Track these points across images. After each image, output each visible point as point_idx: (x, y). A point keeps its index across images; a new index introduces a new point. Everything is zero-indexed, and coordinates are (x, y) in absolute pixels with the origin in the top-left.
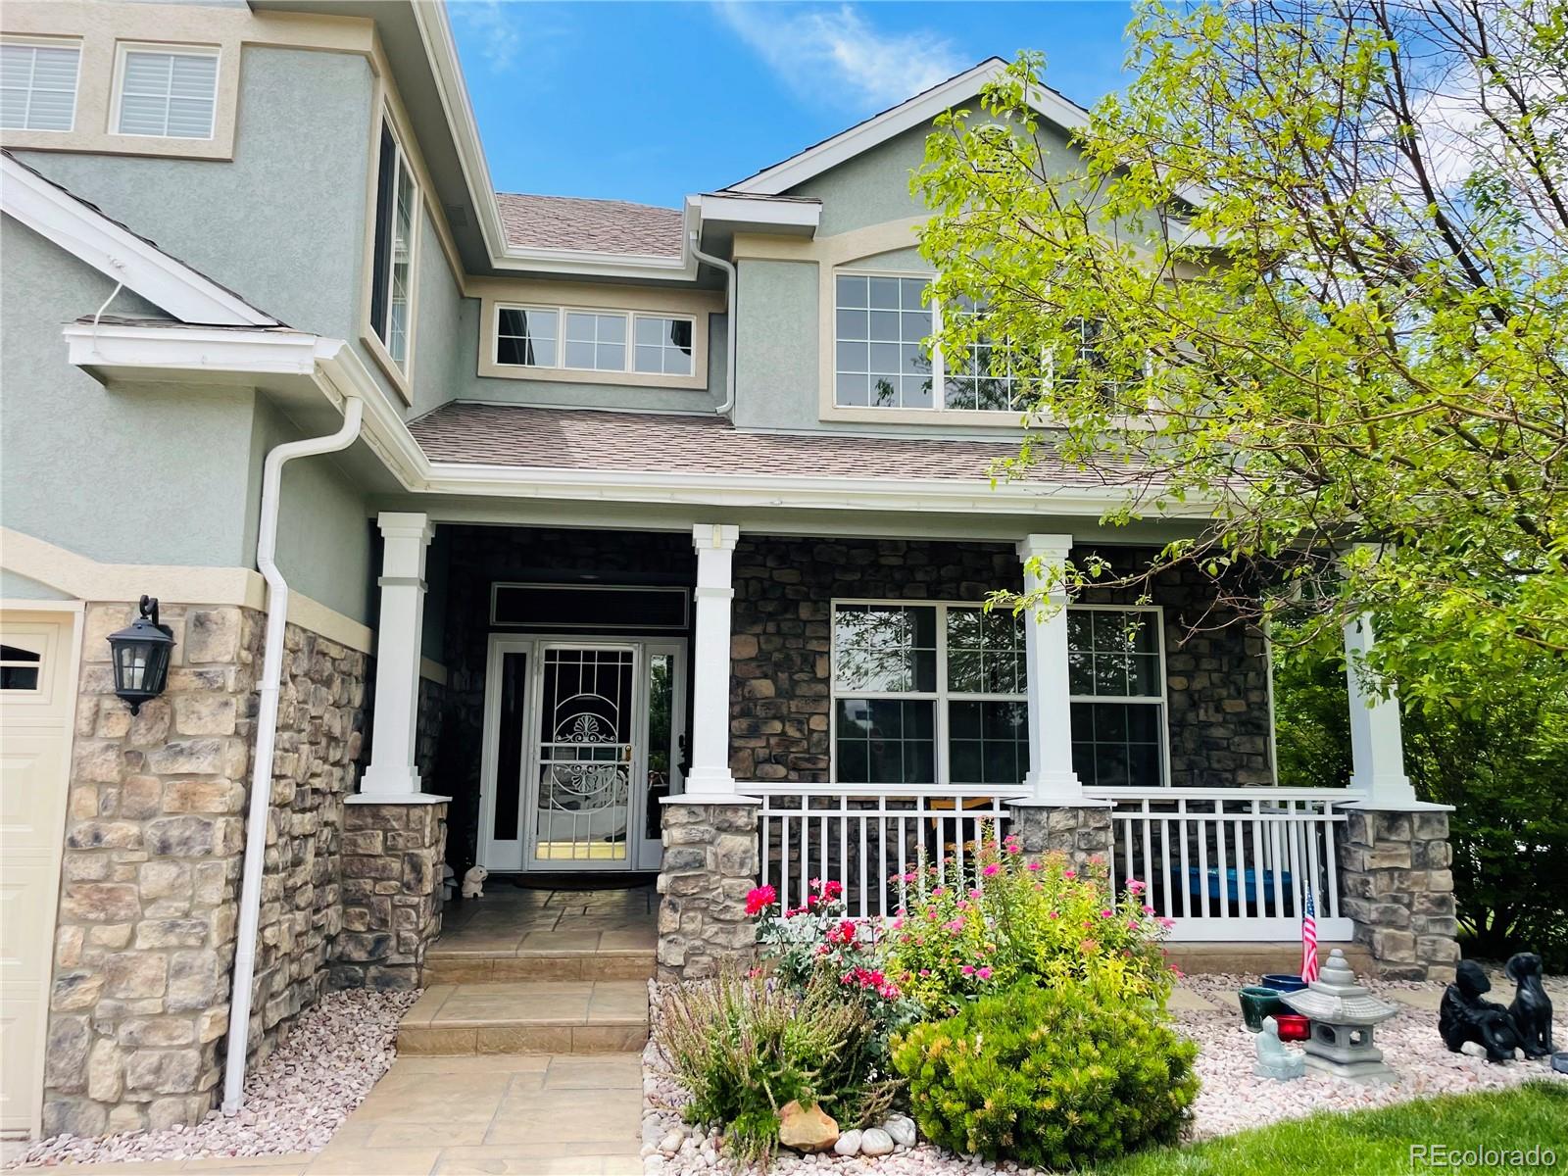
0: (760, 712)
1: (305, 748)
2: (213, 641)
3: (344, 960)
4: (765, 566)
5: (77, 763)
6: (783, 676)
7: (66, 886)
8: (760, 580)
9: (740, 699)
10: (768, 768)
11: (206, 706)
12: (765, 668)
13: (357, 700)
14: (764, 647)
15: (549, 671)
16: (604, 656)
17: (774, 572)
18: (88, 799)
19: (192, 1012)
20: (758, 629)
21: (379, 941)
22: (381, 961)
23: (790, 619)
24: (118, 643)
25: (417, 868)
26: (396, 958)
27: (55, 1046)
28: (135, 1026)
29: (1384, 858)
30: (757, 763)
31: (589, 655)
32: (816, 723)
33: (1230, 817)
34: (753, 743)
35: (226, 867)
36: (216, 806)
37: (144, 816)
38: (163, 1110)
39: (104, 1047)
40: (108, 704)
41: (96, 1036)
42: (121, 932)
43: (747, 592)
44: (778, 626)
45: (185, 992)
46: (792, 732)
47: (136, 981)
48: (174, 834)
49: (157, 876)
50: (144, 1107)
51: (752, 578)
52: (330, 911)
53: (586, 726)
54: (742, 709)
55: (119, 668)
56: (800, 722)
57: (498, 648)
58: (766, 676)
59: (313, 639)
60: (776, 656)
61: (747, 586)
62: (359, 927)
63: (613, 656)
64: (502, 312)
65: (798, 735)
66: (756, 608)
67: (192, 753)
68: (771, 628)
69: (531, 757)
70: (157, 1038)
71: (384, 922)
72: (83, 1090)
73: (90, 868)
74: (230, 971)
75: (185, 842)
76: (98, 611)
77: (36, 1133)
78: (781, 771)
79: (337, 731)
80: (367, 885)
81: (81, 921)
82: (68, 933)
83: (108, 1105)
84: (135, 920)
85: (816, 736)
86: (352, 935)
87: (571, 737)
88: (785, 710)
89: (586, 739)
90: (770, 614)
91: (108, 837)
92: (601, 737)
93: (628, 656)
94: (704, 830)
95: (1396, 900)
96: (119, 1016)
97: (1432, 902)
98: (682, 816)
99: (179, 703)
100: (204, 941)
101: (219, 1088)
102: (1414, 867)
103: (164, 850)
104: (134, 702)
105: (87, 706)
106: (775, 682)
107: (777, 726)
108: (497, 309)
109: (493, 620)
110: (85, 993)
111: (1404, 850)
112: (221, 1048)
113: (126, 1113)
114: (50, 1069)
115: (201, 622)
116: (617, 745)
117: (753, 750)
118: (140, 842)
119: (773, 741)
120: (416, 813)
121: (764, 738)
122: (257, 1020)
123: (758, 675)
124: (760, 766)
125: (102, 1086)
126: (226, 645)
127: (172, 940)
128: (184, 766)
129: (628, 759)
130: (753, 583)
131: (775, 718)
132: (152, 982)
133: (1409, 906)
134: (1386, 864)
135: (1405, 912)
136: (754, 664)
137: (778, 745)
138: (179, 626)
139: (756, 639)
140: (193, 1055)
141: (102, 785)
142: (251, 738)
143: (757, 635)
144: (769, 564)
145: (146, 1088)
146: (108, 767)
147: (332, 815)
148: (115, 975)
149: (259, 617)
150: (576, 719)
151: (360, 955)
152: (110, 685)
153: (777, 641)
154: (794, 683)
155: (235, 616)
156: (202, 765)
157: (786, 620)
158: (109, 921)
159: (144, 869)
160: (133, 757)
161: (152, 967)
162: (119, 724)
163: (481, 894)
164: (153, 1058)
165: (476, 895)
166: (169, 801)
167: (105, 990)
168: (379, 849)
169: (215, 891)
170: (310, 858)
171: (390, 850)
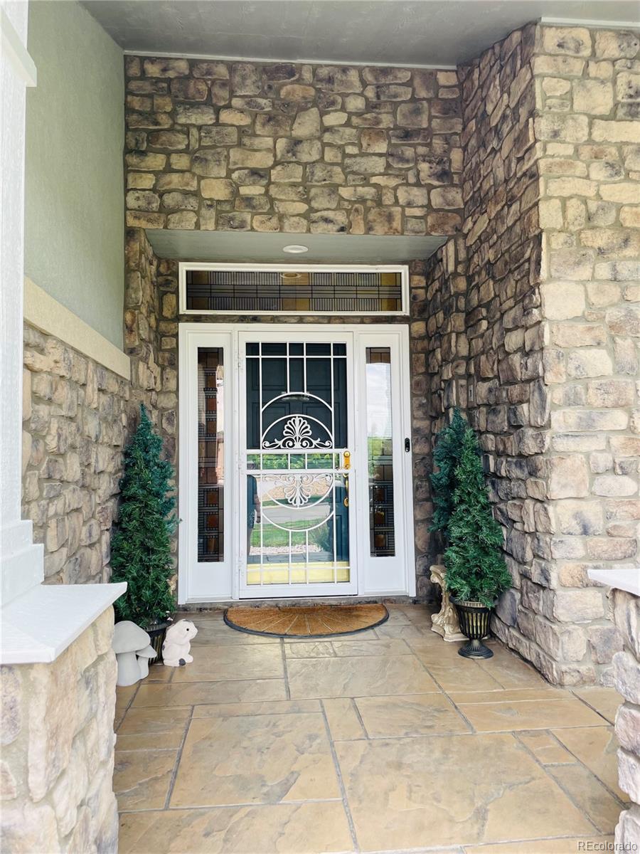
0: (595, 398)
4: (587, 177)
8: (585, 201)
9: (564, 379)
12: (597, 332)
14: (593, 299)
15: (252, 365)
16: (313, 348)
17: (602, 187)
20: (585, 272)
23: (630, 258)
31: (297, 348)
43: (565, 218)
44: (614, 268)
51: (571, 197)
53: (297, 429)
54: (566, 395)
60: (614, 314)
61: (564, 209)
63: (324, 348)
66: (579, 240)
68: (604, 271)
69: (236, 466)
87: (280, 443)
89: (298, 444)
90: (601, 251)
92: (315, 442)
93: (341, 348)
106: (613, 352)
109: (183, 309)
116: (335, 451)
117: (588, 455)
119: (616, 441)
121: (602, 438)
123: (588, 341)
124: (600, 479)
129: (347, 467)
130: (573, 203)
131: (616, 406)
136: (581, 326)
137: (624, 446)
139: (582, 288)
143: (583, 283)
144: (593, 175)
150: (285, 421)
153: (614, 291)
157: (625, 258)
163: (189, 659)
165: (182, 662)
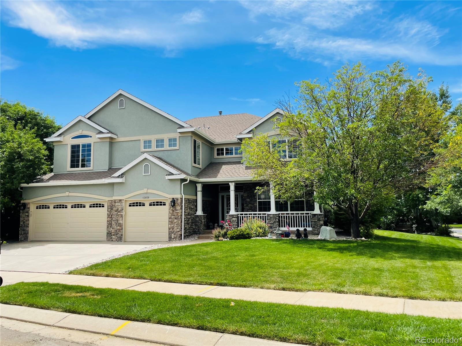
0: (248, 203)
1: (188, 210)
2: (178, 201)
3: (195, 231)
5: (169, 211)
6: (251, 198)
7: (169, 221)
10: (249, 210)
11: (178, 206)
13: (195, 204)
14: (248, 195)
15: (227, 198)
18: (170, 214)
19: (179, 232)
21: (199, 229)
22: (199, 231)
24: (171, 202)
25: (202, 222)
26: (200, 231)
27: (169, 234)
28: (175, 232)
29: (313, 220)
30: (248, 210)
32: (255, 204)
33: (291, 215)
34: (247, 207)
35: (181, 220)
36: (179, 215)
37: (174, 216)
38: (177, 239)
39: (173, 234)
40: (171, 207)
41: (172, 233)
42: (173, 225)
45: (178, 230)
46: (252, 206)
47: (175, 229)
48: (176, 217)
49: (176, 221)
50: (176, 239)
52: (194, 226)
54: (246, 203)
55: (171, 204)
56: (253, 204)
57: (220, 195)
58: (248, 198)
59: (188, 199)
60: (250, 196)
62: (197, 228)
64: (217, 149)
65: (253, 206)
66: (247, 189)
67: (177, 210)
68: (249, 192)
69: (225, 210)
70: (176, 234)
71: (199, 227)
72: (171, 238)
73: (171, 220)
74: (182, 229)
75: (177, 218)
76: (170, 199)
77: (168, 241)
78: (251, 211)
79: (193, 208)
80: (197, 223)
81: (170, 224)
82: (170, 225)
83: (173, 239)
84: (174, 224)
85: (255, 206)
86: (196, 229)
88: (251, 203)
90: (249, 190)
91: (172, 217)
94: (231, 218)
95: (315, 225)
96: (174, 232)
97: (320, 225)
98: (228, 216)
99: (176, 206)
100: (179, 226)
101: (182, 238)
102: (317, 221)
103: (176, 218)
104: (173, 206)
105: (169, 207)
107: (250, 205)
108: (216, 148)
109: (219, 191)
110: (171, 230)
111: (316, 219)
112: (181, 235)
113: (174, 239)
114: (169, 236)
115: (177, 199)
118: (174, 218)
119: (250, 207)
120: (201, 216)
122: (185, 234)
125: (173, 237)
126: (179, 201)
127: (177, 226)
128: (177, 212)
132: (176, 229)
133: (317, 226)
134: (314, 221)
135: (316, 226)
138: (176, 200)
140: (179, 235)
141: (171, 213)
142: (182, 209)
143: (247, 193)
145: (176, 237)
146: (171, 212)
147: (193, 216)
148: (173, 229)
149: (182, 199)
151: (197, 231)
152: (171, 205)
153: (250, 194)
154: (252, 199)
155: (180, 199)
156: (178, 211)
157: (251, 191)
158: (172, 224)
159: (175, 220)
160: (173, 211)
161: (176, 228)
162: (172, 208)
164: (176, 235)
166: (176, 215)
167: (172, 230)
168: (198, 220)
169: (180, 222)
170: (190, 220)
171: (199, 220)
